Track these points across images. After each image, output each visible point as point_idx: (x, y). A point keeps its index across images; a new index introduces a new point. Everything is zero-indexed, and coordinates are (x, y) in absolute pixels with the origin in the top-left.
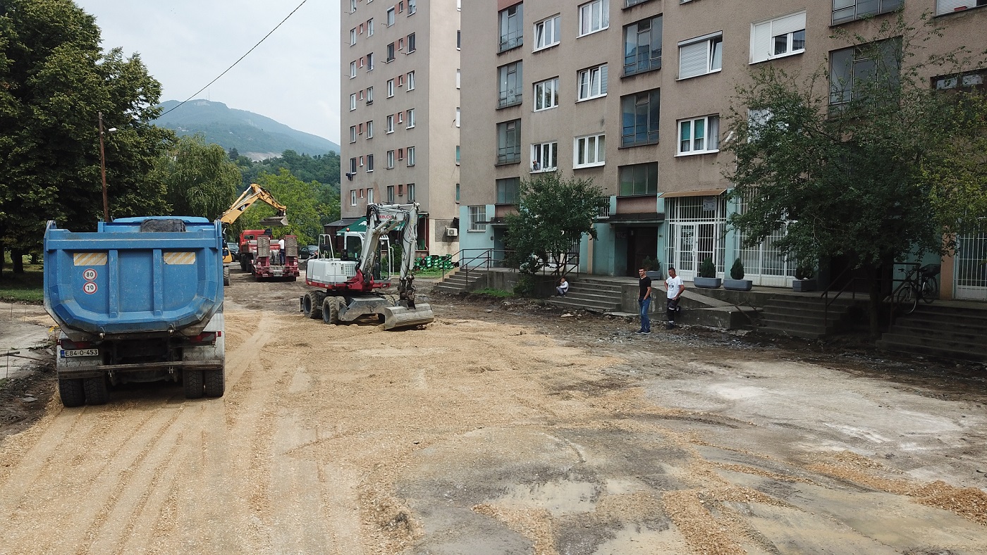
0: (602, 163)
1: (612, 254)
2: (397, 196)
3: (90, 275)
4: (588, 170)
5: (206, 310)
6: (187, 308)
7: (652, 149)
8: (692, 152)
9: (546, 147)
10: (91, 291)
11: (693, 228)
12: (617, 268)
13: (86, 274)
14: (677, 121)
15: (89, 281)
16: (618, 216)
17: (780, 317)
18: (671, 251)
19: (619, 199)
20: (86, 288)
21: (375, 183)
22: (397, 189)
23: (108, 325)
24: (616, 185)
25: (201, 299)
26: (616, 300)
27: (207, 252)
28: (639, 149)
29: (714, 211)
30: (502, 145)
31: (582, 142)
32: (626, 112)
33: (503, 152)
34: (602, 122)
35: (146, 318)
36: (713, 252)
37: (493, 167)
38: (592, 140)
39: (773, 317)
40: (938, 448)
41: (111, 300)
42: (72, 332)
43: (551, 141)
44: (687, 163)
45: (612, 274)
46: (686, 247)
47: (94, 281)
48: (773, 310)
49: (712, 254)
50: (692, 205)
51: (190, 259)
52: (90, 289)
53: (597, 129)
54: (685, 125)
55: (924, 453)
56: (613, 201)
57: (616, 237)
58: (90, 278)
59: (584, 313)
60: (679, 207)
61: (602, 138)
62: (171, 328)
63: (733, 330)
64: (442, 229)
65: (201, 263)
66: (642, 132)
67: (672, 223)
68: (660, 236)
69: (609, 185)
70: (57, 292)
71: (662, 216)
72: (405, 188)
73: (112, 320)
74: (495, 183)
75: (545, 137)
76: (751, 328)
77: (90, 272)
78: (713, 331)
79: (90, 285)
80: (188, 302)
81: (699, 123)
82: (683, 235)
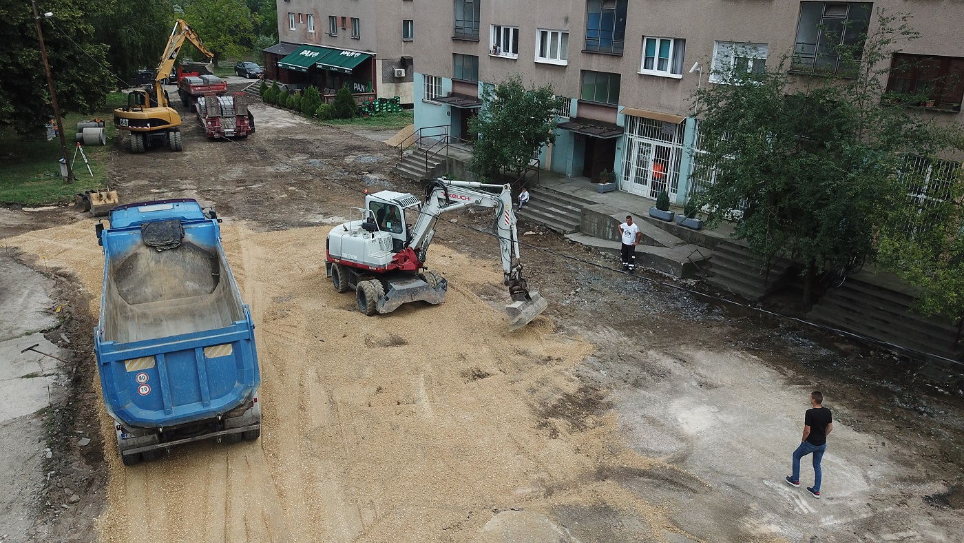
0: (564, 63)
1: (571, 156)
2: (340, 29)
3: (142, 378)
4: (550, 66)
5: (247, 394)
6: (230, 394)
7: (616, 60)
8: (655, 72)
9: (507, 31)
10: (145, 392)
11: (650, 146)
12: (574, 169)
13: (138, 379)
14: (643, 37)
15: (141, 384)
16: (578, 120)
17: (726, 269)
18: (628, 165)
19: (580, 103)
20: (141, 390)
21: (315, 9)
22: (339, 22)
23: (166, 421)
24: (578, 88)
25: (242, 386)
26: (575, 220)
27: (243, 343)
28: (602, 58)
29: (671, 136)
30: (460, 17)
31: (544, 34)
32: (590, 12)
33: (460, 24)
34: (567, 20)
35: (197, 410)
36: (668, 174)
37: (450, 40)
38: (555, 35)
39: (719, 267)
40: (849, 520)
41: (164, 399)
42: (135, 430)
43: (512, 27)
44: (649, 82)
45: (569, 175)
46: (642, 163)
47: (147, 383)
48: (720, 258)
49: (666, 175)
50: (651, 127)
51: (228, 351)
52: (144, 390)
53: (561, 27)
54: (651, 42)
55: (837, 528)
56: (574, 103)
57: (575, 140)
58: (142, 381)
59: (546, 231)
60: (638, 124)
61: (565, 35)
62: (219, 415)
63: (683, 279)
64: (389, 70)
65: (237, 352)
66: (607, 39)
67: (630, 137)
68: (618, 148)
69: (570, 88)
70: (117, 399)
71: (622, 130)
72: (348, 22)
73: (168, 417)
74: (451, 56)
75: (507, 21)
76: (699, 278)
77: (141, 375)
78: (665, 277)
79: (143, 387)
80: (231, 389)
81: (665, 42)
82: (640, 151)
